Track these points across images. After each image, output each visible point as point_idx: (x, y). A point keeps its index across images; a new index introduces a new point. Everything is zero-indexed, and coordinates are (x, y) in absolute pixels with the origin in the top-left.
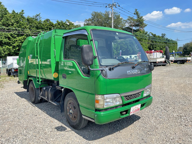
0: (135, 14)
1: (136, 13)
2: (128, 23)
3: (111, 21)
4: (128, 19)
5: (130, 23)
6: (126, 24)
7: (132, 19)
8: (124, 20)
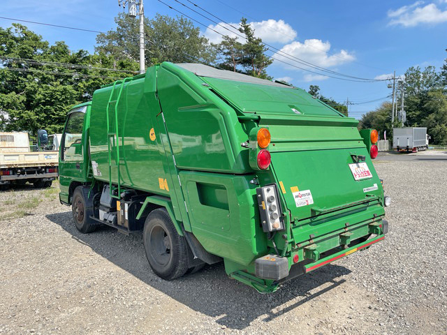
0: (240, 30)
1: (243, 29)
2: (225, 54)
3: (139, 26)
4: (223, 43)
5: (229, 53)
6: (218, 56)
7: (232, 41)
8: (211, 44)
